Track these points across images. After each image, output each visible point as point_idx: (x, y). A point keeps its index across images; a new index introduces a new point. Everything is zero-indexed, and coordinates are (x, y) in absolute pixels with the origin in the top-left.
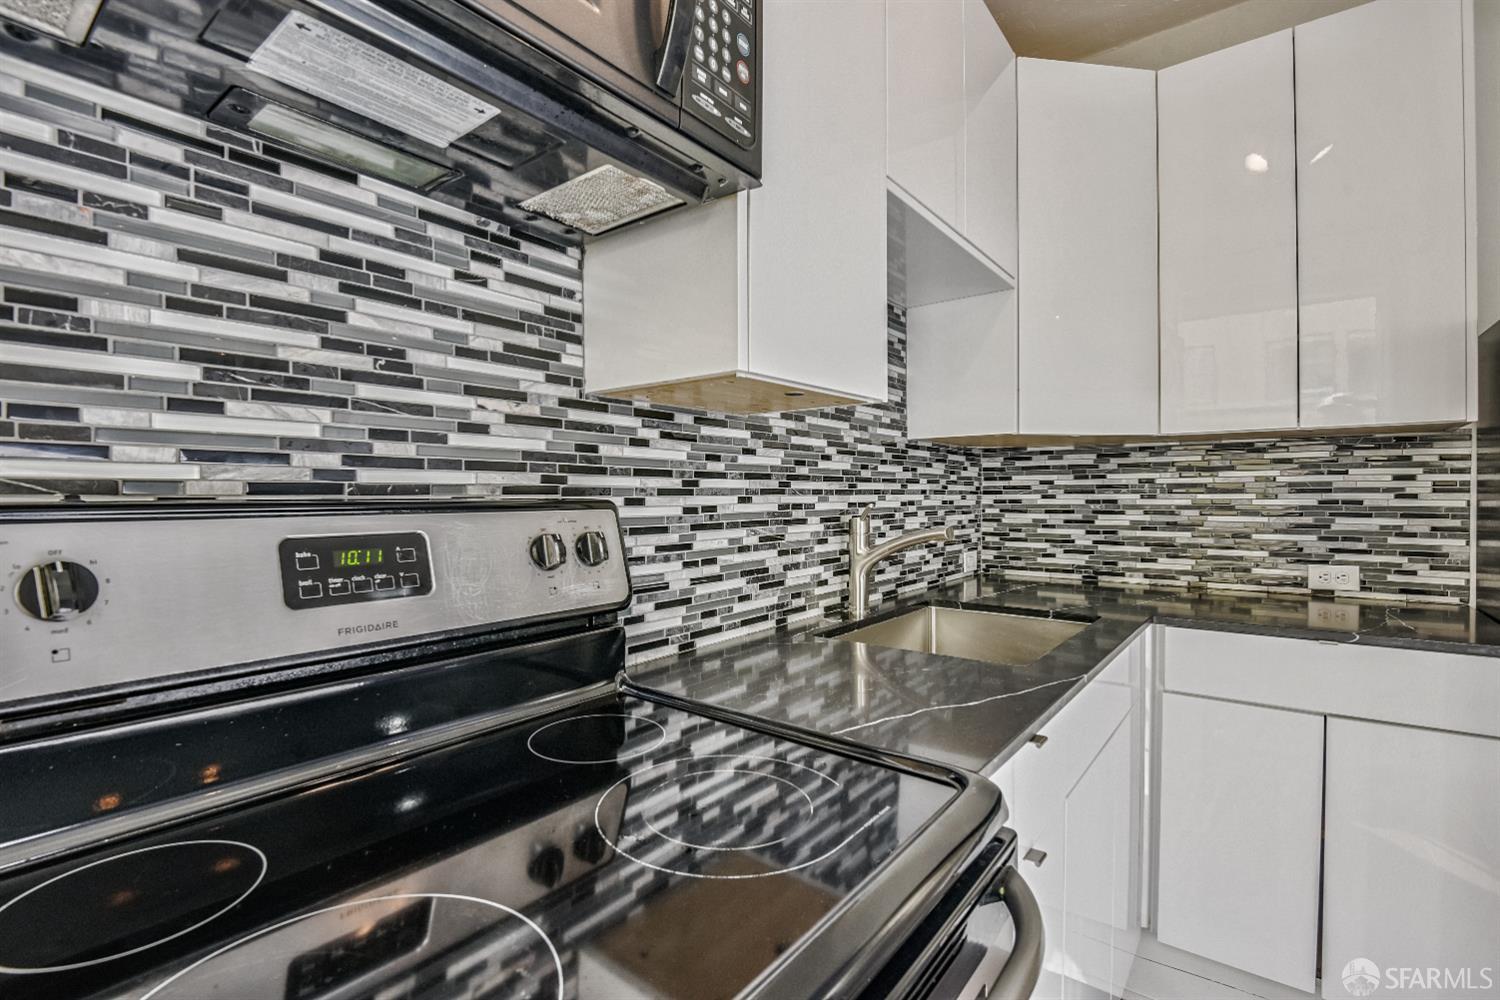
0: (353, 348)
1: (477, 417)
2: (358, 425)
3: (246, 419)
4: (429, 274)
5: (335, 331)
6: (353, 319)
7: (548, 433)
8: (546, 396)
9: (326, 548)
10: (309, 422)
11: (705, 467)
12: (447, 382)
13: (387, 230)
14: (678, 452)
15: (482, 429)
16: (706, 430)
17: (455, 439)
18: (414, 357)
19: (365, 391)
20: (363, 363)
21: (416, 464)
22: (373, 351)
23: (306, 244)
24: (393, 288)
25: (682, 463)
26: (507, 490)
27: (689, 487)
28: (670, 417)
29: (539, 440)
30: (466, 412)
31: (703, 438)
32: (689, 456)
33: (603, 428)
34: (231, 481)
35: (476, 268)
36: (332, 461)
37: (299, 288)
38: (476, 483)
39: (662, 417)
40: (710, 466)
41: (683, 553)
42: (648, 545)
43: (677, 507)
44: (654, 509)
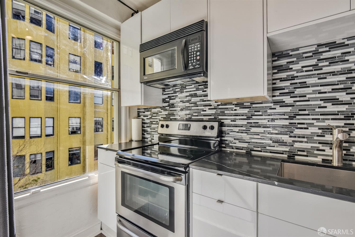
0: (192, 103)
1: (204, 109)
2: (192, 112)
4: (199, 93)
5: (190, 102)
6: (192, 100)
7: (215, 110)
8: (215, 105)
11: (254, 113)
12: (201, 105)
13: (195, 89)
14: (246, 111)
15: (205, 111)
16: (254, 106)
17: (202, 113)
18: (198, 103)
19: (193, 108)
20: (193, 105)
21: (198, 116)
22: (194, 103)
25: (246, 113)
26: (209, 119)
27: (248, 118)
28: (243, 104)
29: (213, 111)
30: (203, 109)
31: (253, 107)
32: (248, 111)
33: (225, 108)
35: (205, 90)
36: (190, 116)
38: (205, 118)
39: (240, 104)
40: (256, 113)
41: (247, 132)
42: (237, 129)
43: (245, 122)
44: (238, 122)
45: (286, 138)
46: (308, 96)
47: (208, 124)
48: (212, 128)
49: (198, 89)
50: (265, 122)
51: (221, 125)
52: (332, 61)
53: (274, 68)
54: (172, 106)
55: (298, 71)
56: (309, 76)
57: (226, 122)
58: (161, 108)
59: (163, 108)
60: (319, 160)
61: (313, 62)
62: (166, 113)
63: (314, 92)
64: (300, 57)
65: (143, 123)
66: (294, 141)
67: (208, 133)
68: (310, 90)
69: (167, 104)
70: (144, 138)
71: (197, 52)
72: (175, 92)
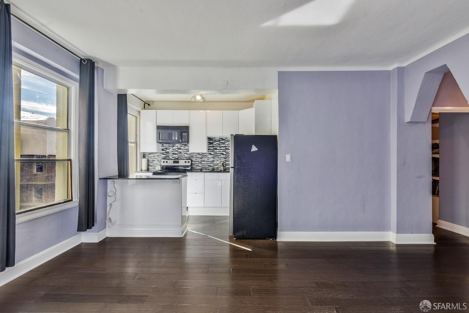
2: (179, 156)
3: (174, 156)
8: (190, 153)
9: (175, 161)
10: (176, 156)
12: (183, 153)
14: (200, 156)
16: (203, 154)
21: (182, 157)
23: (177, 148)
24: (180, 149)
26: (187, 159)
27: (201, 159)
29: (188, 156)
30: (184, 155)
33: (193, 155)
34: (173, 158)
37: (176, 150)
39: (199, 154)
40: (204, 157)
41: (201, 163)
42: (197, 162)
43: (200, 160)
44: (198, 160)
45: (211, 165)
46: (217, 152)
47: (187, 161)
48: (189, 162)
49: (181, 146)
50: (206, 160)
51: (192, 161)
52: (223, 143)
53: (209, 143)
54: (168, 153)
55: (215, 145)
56: (217, 147)
57: (193, 160)
58: (161, 153)
59: (163, 154)
60: (220, 170)
61: (218, 143)
62: (165, 156)
63: (219, 151)
64: (216, 141)
65: (148, 161)
66: (214, 166)
67: (187, 164)
68: (218, 151)
69: (165, 152)
70: (148, 169)
71: (186, 136)
72: (169, 146)
